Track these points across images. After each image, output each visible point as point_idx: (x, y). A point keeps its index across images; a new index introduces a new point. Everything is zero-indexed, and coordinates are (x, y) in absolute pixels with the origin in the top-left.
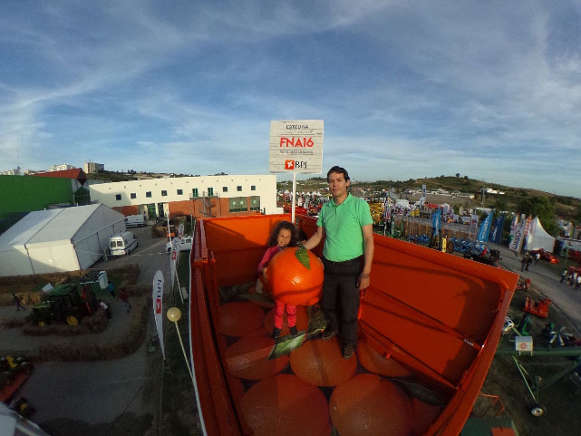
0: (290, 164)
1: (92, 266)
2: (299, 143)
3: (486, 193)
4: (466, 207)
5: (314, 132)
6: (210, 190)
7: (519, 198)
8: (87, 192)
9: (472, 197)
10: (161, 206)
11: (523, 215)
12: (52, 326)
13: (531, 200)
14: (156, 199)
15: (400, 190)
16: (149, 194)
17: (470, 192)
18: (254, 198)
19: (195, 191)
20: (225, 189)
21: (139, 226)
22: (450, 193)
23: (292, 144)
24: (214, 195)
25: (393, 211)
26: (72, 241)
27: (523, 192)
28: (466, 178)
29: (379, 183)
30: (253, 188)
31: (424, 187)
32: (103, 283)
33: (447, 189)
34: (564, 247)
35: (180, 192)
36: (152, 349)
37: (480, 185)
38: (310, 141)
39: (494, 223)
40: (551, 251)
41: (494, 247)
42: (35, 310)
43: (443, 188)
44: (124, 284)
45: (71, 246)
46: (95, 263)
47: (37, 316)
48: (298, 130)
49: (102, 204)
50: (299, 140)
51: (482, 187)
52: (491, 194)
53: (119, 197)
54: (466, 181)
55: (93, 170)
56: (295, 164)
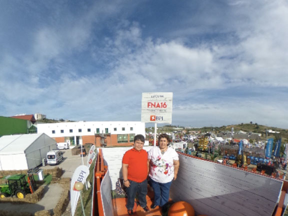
0: (153, 118)
2: (158, 106)
3: (268, 132)
4: (257, 140)
5: (167, 99)
6: (107, 129)
8: (36, 128)
9: (260, 135)
10: (78, 138)
12: (8, 198)
14: (75, 134)
15: (218, 132)
16: (71, 131)
17: (259, 132)
18: (132, 135)
19: (98, 130)
20: (115, 129)
21: (65, 149)
22: (247, 133)
23: (155, 106)
24: (109, 132)
26: (25, 152)
28: (256, 124)
30: (132, 129)
31: (233, 128)
33: (245, 131)
35: (89, 130)
37: (264, 128)
38: (165, 104)
43: (243, 130)
48: (158, 98)
49: (44, 134)
50: (158, 104)
51: (266, 129)
52: (271, 133)
53: (53, 132)
54: (256, 126)
55: (40, 118)
56: (156, 118)
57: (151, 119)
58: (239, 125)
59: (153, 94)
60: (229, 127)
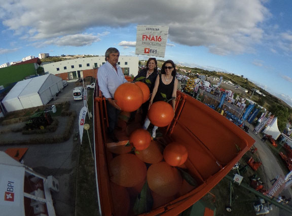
0: (147, 50)
1: (48, 103)
2: (153, 39)
3: (255, 92)
4: (241, 96)
5: (163, 33)
7: (272, 102)
8: (43, 69)
9: (246, 91)
10: (79, 72)
11: (270, 113)
12: (34, 131)
13: (278, 107)
14: (77, 69)
16: (73, 67)
17: (246, 88)
18: (126, 68)
19: (96, 64)
22: (235, 85)
23: (149, 39)
25: (200, 87)
26: (38, 93)
27: (276, 100)
28: (247, 79)
29: (196, 69)
30: (126, 63)
31: (221, 78)
32: (54, 110)
33: (233, 82)
34: (283, 140)
35: (88, 65)
36: (76, 139)
37: (253, 86)
38: (160, 38)
39: (253, 111)
40: (276, 139)
41: (248, 124)
42: (27, 124)
43: (231, 81)
44: (63, 111)
45: (38, 95)
46: (50, 101)
47: (27, 127)
48: (153, 31)
49: (51, 74)
50: (153, 37)
51: (254, 88)
52: (257, 94)
53: (58, 69)
54: (246, 81)
55: (43, 57)
56: (150, 51)
57: (145, 52)
58: (230, 75)
59: (148, 26)
60: (220, 74)
